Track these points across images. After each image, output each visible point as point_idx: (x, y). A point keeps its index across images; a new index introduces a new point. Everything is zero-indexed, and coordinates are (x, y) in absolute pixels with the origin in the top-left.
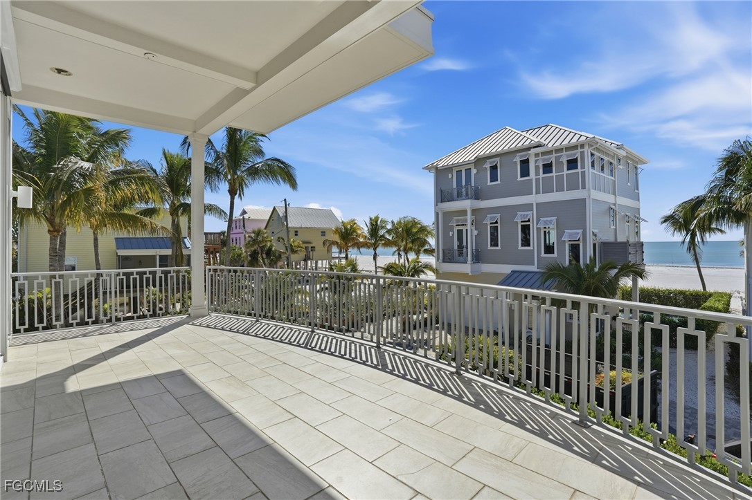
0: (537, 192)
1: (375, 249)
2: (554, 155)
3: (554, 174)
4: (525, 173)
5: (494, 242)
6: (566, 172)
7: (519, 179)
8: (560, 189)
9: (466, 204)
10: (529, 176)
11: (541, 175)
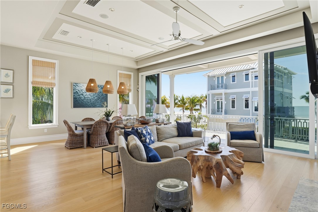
0: (252, 87)
5: (233, 106)
7: (244, 81)
10: (248, 80)
11: (254, 80)
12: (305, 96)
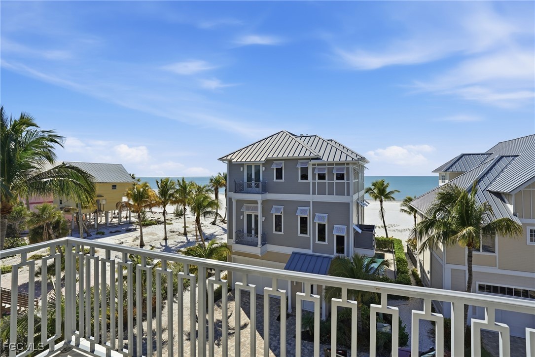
1: (164, 207)
2: (327, 166)
3: (326, 181)
4: (304, 176)
5: (278, 227)
6: (335, 181)
7: (300, 180)
8: (331, 193)
9: (257, 197)
10: (307, 179)
11: (317, 180)
12: (371, 189)
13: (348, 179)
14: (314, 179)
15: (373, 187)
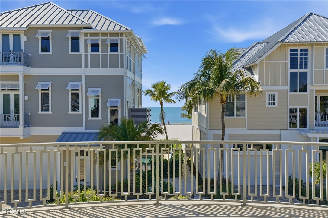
0: (86, 66)
2: (100, 37)
3: (100, 53)
4: (75, 48)
5: (45, 107)
6: (109, 53)
7: (70, 53)
8: (104, 66)
9: (19, 70)
10: (79, 51)
11: (90, 53)
12: (151, 91)
13: (122, 51)
14: (86, 51)
15: (153, 90)
